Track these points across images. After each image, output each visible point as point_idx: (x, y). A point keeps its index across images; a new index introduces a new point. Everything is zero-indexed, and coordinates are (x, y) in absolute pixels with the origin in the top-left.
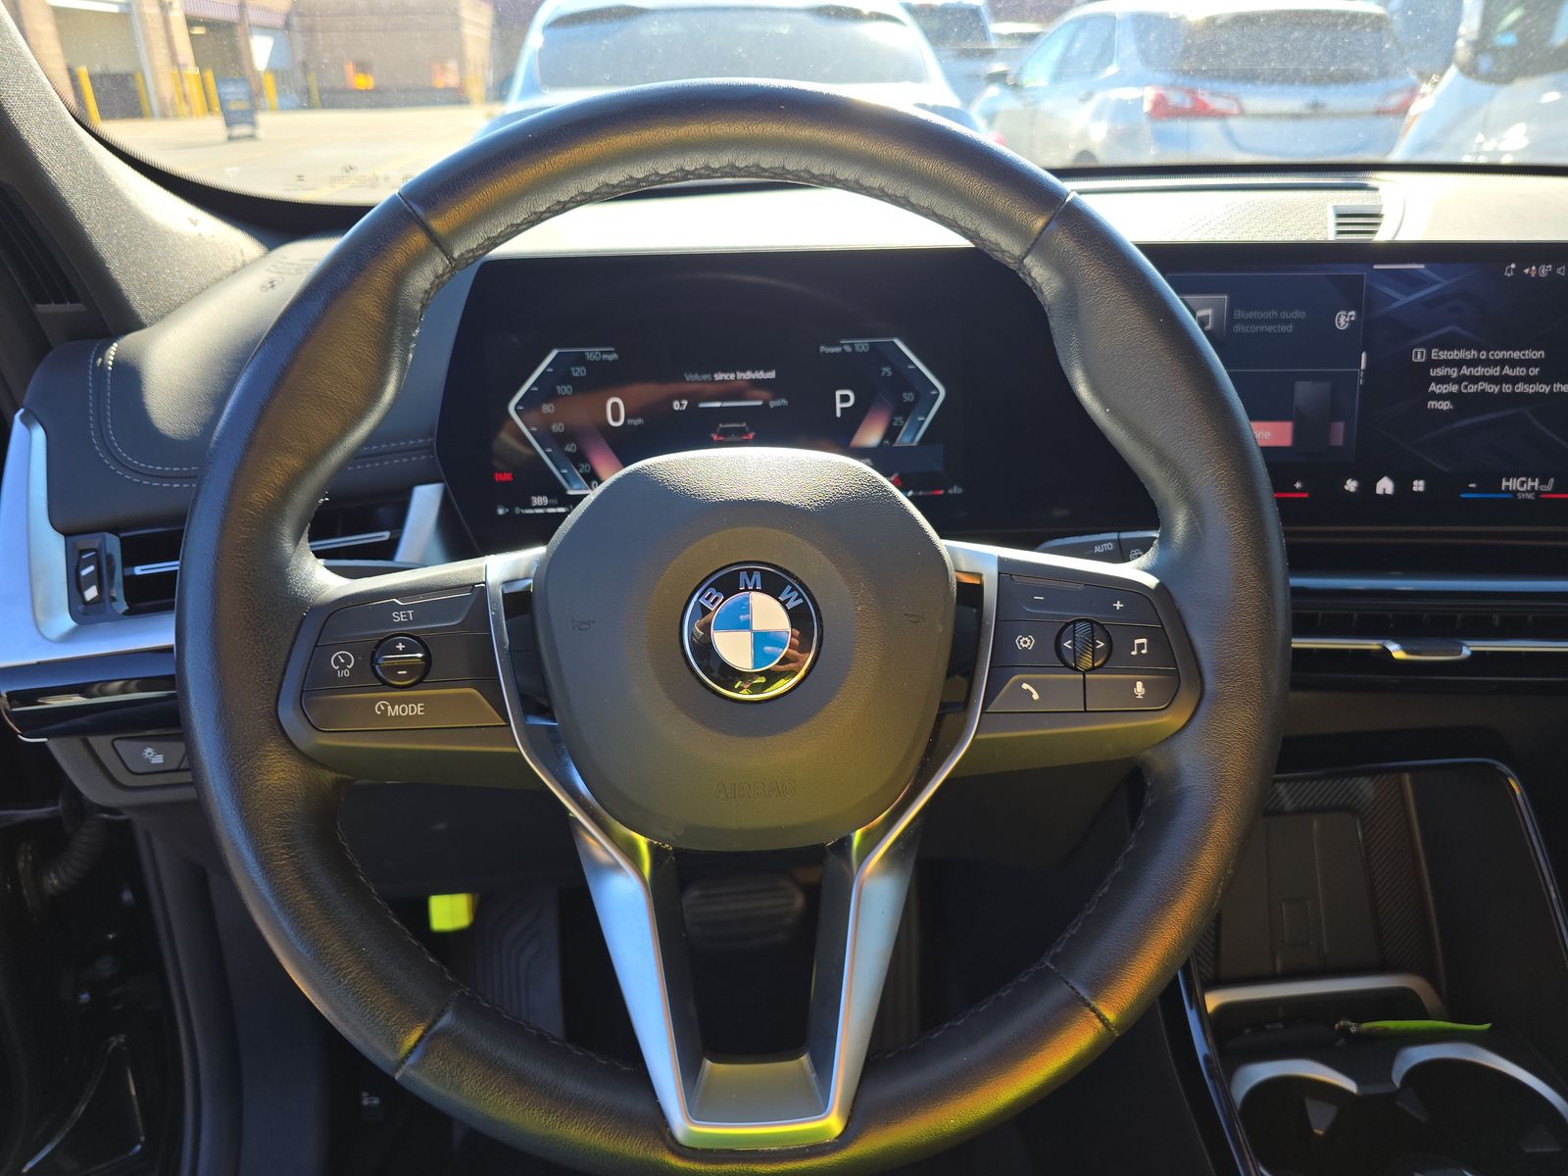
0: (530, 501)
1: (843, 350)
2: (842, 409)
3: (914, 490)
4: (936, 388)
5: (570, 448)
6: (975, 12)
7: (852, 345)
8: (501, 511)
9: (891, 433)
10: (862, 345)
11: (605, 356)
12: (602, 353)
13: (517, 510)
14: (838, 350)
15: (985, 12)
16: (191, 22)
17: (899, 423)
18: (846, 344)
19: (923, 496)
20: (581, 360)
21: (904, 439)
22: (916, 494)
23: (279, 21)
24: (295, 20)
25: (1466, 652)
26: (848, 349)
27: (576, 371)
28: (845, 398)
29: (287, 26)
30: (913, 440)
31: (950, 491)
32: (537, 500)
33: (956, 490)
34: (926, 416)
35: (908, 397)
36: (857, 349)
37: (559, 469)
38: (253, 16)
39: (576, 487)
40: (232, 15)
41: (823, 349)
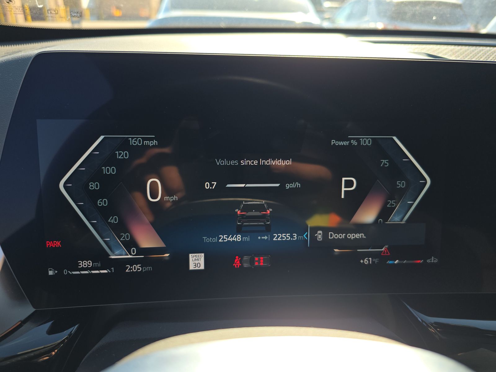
0: (78, 265)
1: (350, 144)
2: (345, 191)
3: (399, 260)
4: (425, 179)
5: (113, 220)
7: (358, 140)
8: (51, 273)
9: (385, 213)
10: (366, 140)
11: (146, 142)
12: (144, 139)
13: (65, 272)
14: (346, 143)
17: (391, 205)
18: (354, 139)
19: (405, 263)
20: (125, 145)
21: (395, 219)
22: (401, 262)
26: (354, 143)
27: (120, 154)
28: (349, 184)
30: (402, 220)
31: (428, 261)
32: (83, 264)
33: (433, 260)
34: (415, 201)
35: (401, 184)
36: (362, 143)
37: (102, 238)
39: (117, 252)
41: (333, 142)
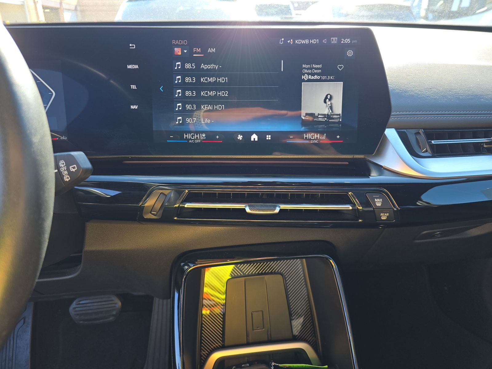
4: (52, 92)
6: (288, 8)
15: (291, 7)
16: (44, 8)
23: (73, 8)
24: (78, 8)
25: (277, 210)
29: (76, 10)
38: (64, 6)
40: (58, 6)
